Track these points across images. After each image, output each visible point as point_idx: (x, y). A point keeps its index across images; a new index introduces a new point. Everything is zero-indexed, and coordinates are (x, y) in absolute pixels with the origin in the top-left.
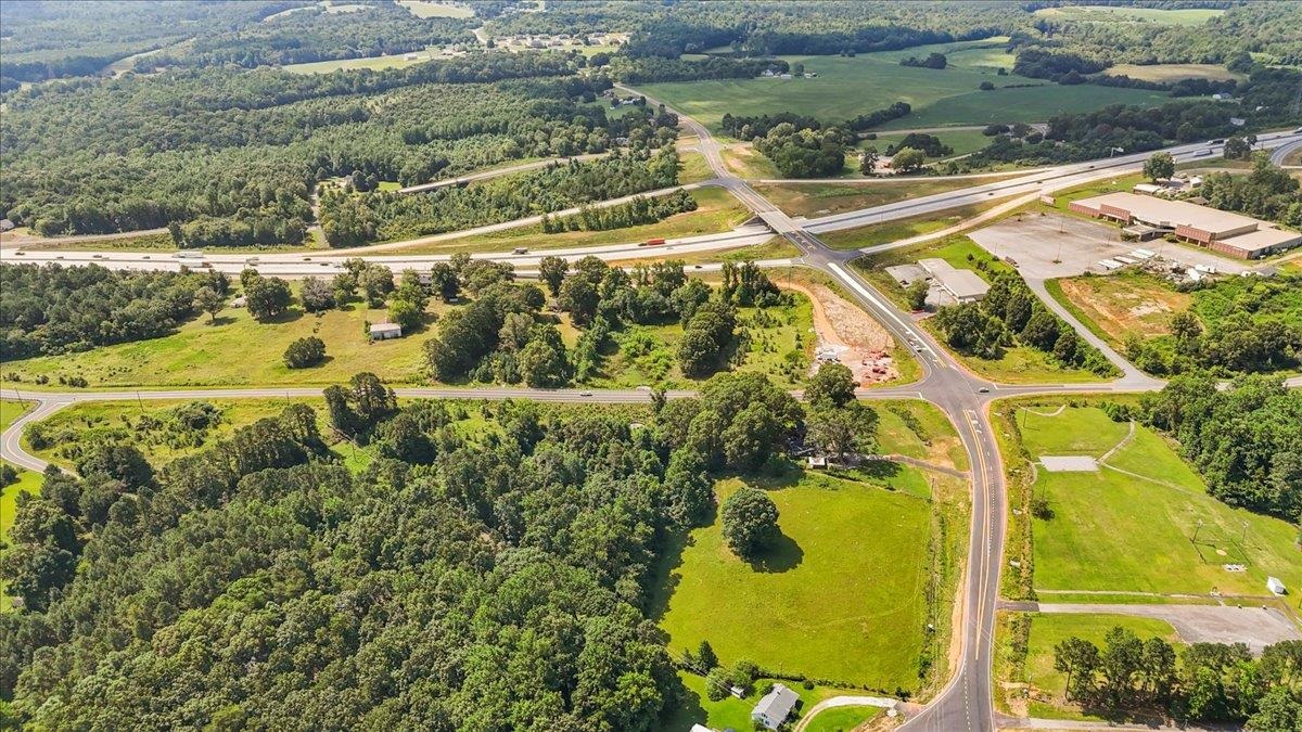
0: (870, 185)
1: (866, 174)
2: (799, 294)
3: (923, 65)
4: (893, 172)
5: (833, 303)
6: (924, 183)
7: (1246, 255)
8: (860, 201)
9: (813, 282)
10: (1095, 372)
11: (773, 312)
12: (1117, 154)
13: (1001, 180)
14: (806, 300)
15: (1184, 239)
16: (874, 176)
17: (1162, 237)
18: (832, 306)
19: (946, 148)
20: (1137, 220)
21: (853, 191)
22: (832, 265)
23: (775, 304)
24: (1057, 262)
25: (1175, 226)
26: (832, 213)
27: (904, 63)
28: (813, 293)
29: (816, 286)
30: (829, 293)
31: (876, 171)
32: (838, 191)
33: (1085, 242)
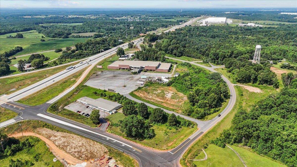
0: (27, 75)
1: (22, 71)
2: (31, 137)
3: (15, 37)
4: (34, 68)
5: (55, 136)
6: (49, 70)
7: (167, 71)
8: (28, 81)
9: (35, 127)
10: (187, 126)
11: (21, 156)
12: (102, 51)
13: (76, 64)
14: (38, 140)
15: (148, 70)
16: (26, 71)
17: (142, 71)
18: (56, 139)
19: (47, 58)
20: (132, 67)
21: (22, 78)
22: (40, 115)
23: (19, 150)
24: (125, 86)
25: (145, 67)
26: (18, 89)
27: (8, 37)
28: (40, 134)
29: (38, 129)
30: (49, 131)
31: (26, 69)
32: (15, 80)
33: (125, 77)
